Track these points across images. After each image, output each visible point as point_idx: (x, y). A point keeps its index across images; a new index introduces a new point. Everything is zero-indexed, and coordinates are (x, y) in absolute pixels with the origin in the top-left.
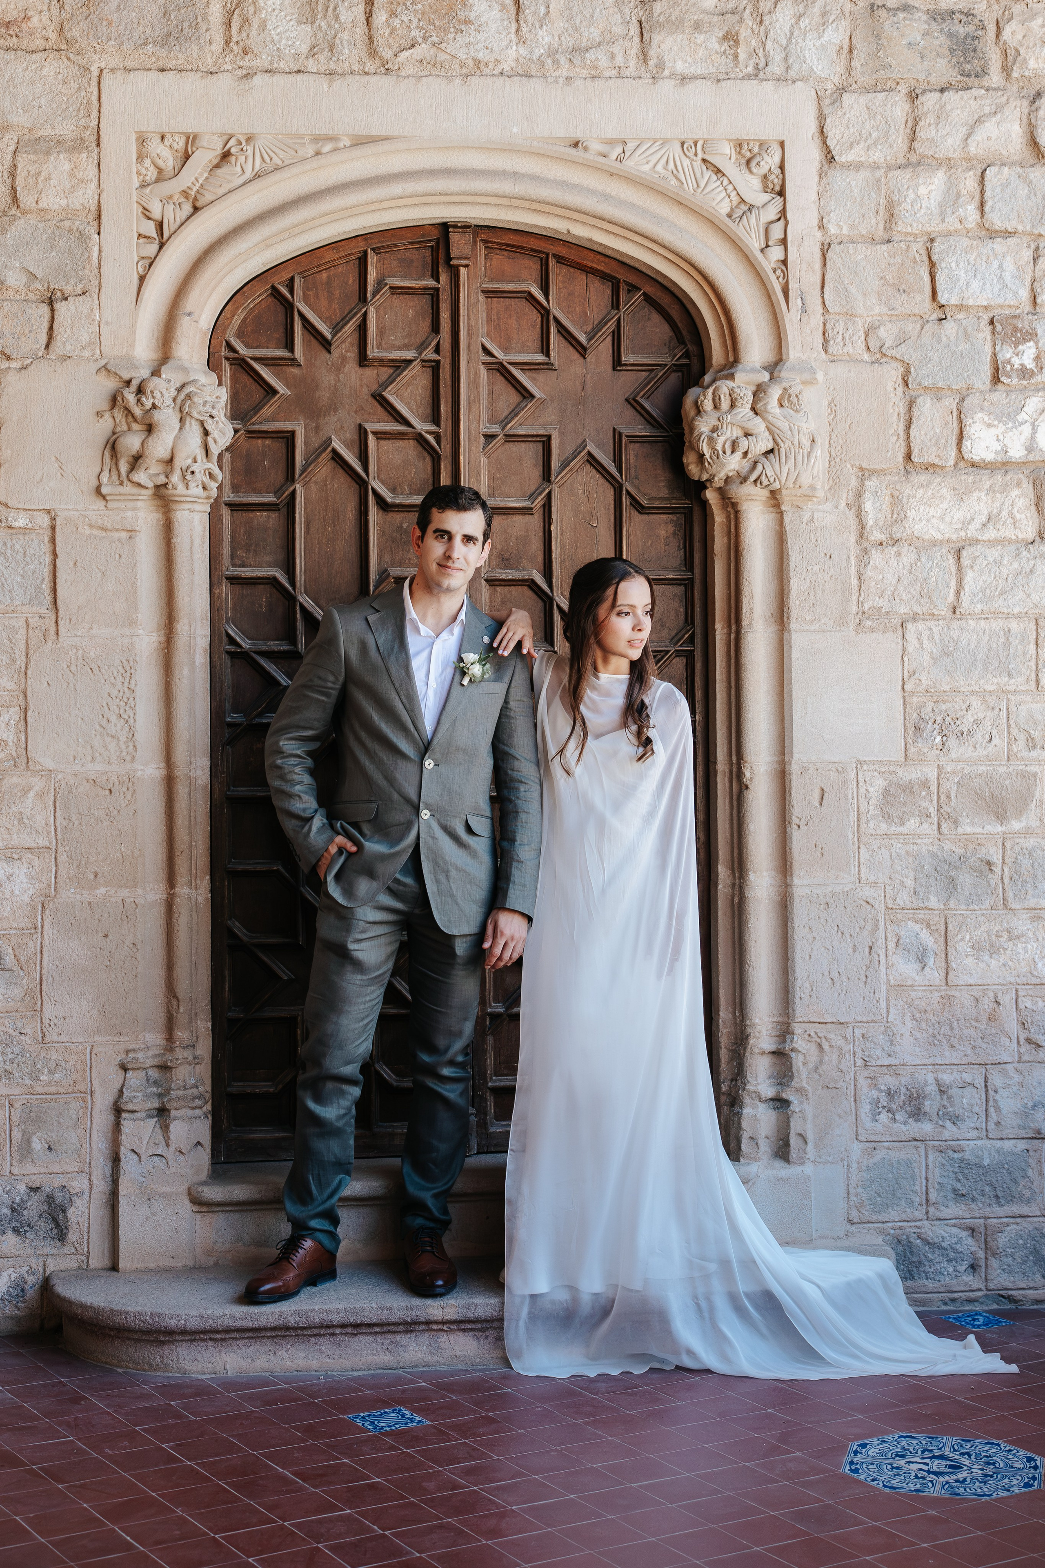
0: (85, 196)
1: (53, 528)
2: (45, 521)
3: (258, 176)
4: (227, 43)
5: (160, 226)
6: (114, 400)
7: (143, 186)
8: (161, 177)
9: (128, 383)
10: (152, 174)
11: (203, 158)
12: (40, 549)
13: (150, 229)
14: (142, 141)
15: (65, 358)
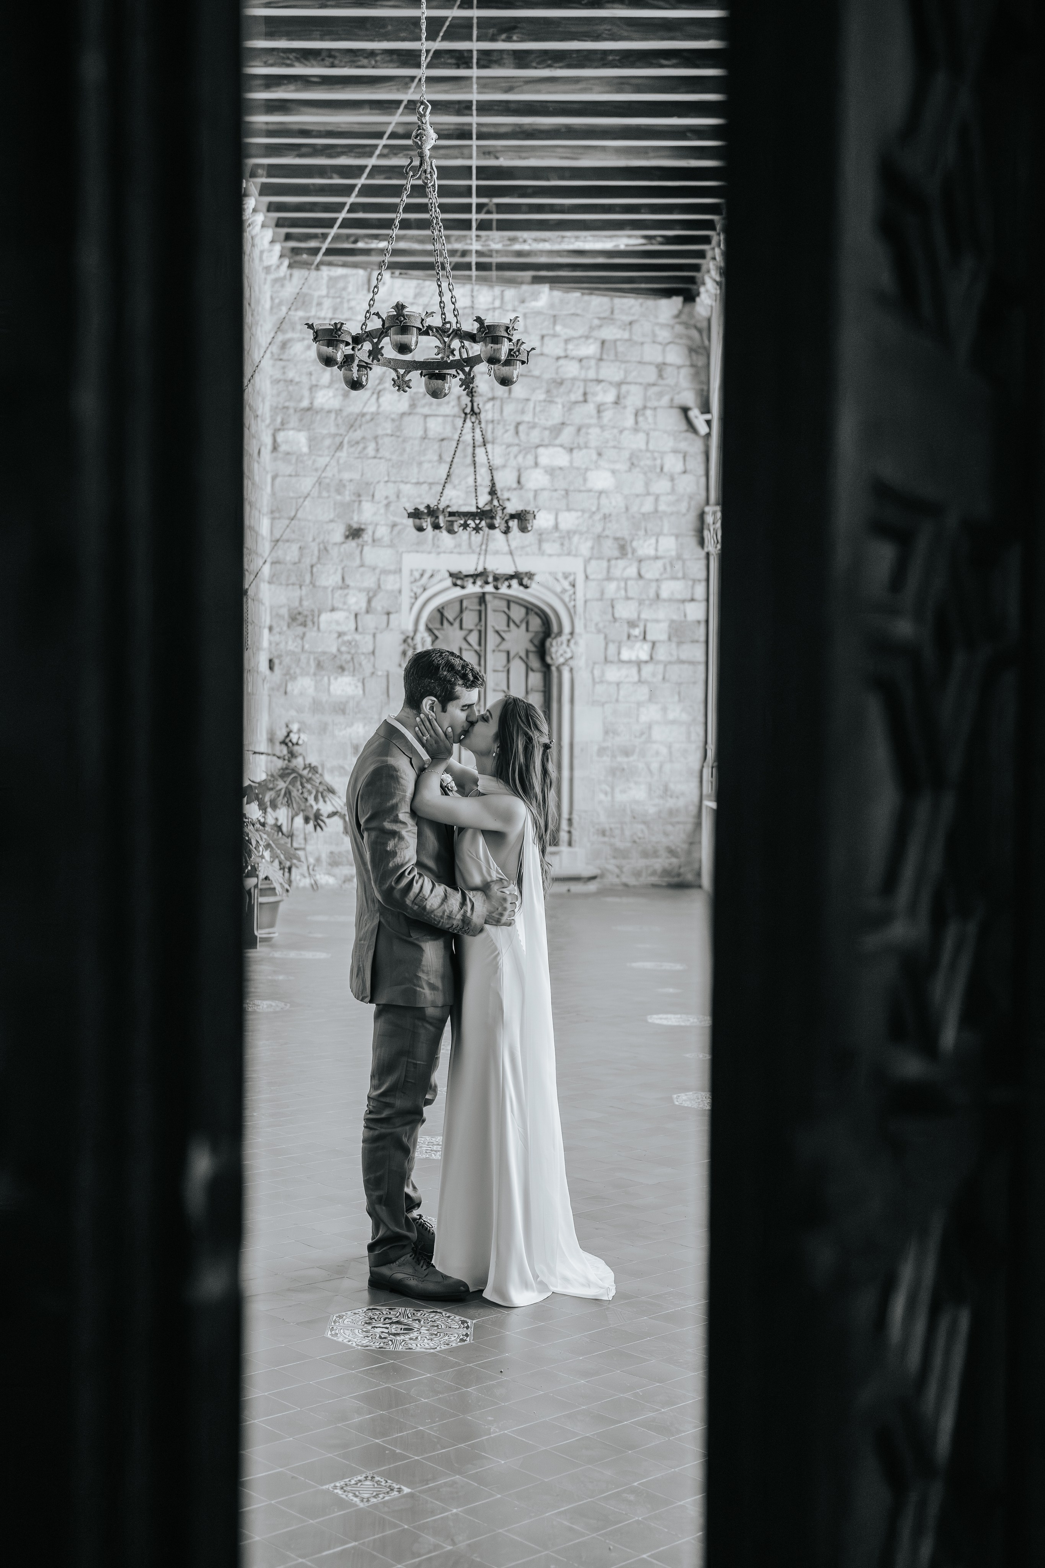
0: (397, 587)
1: (388, 676)
2: (385, 673)
3: (441, 581)
4: (434, 544)
5: (415, 594)
6: (405, 641)
7: (412, 583)
8: (415, 581)
9: (408, 637)
10: (413, 579)
11: (427, 575)
12: (384, 680)
13: (413, 595)
14: (412, 571)
15: (391, 630)
